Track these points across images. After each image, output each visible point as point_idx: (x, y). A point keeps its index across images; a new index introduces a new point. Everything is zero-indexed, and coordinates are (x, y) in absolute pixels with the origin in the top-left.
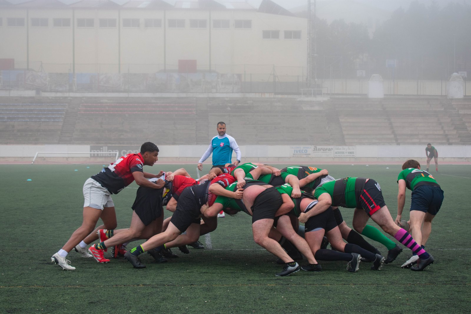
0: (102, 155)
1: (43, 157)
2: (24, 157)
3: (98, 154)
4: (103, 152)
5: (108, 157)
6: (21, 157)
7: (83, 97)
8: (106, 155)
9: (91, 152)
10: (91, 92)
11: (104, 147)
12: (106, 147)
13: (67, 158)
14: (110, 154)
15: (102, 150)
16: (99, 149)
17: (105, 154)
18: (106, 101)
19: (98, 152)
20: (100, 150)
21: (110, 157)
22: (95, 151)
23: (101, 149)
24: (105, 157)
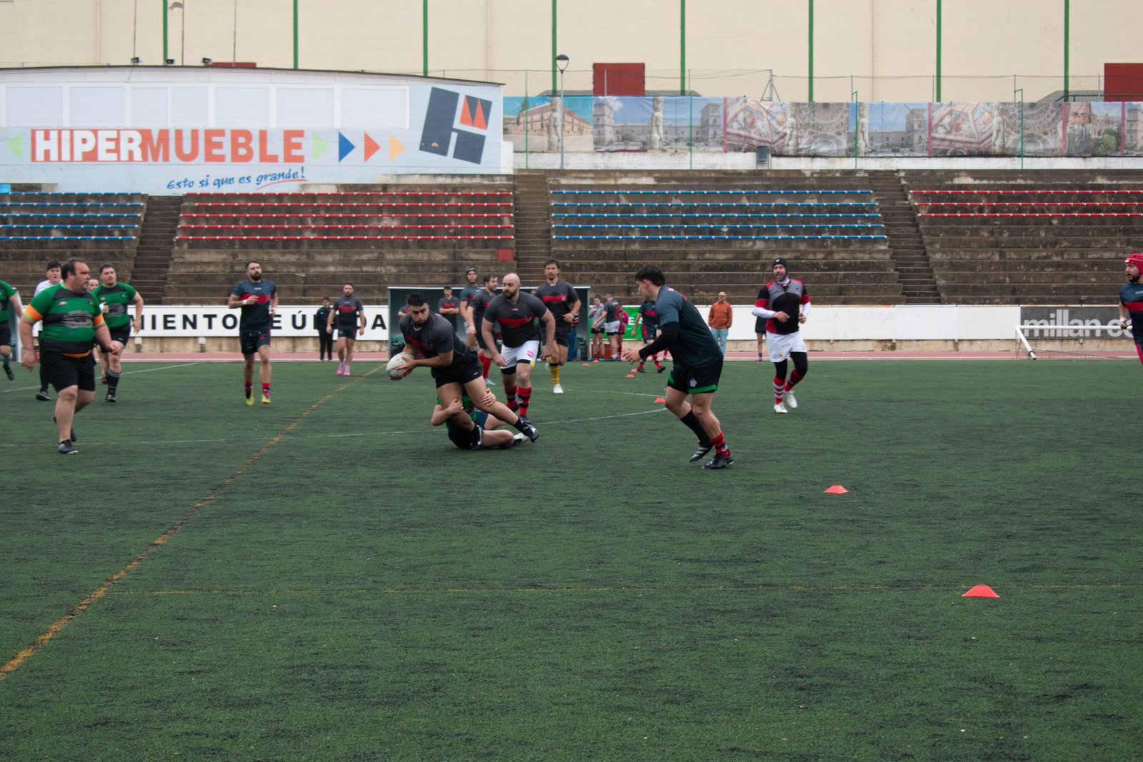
0: (1052, 335)
1: (890, 340)
2: (838, 341)
3: (1041, 331)
4: (1056, 324)
5: (1069, 339)
6: (828, 341)
7: (898, 171)
8: (1066, 335)
9: (1022, 323)
10: (909, 157)
11: (1059, 312)
12: (1066, 312)
13: (956, 343)
14: (1076, 331)
15: (1055, 319)
16: (1045, 316)
17: (1062, 330)
18: (969, 181)
19: (1042, 324)
20: (1049, 319)
21: (1077, 339)
22: (1033, 321)
23: (1052, 316)
24: (1062, 339)
